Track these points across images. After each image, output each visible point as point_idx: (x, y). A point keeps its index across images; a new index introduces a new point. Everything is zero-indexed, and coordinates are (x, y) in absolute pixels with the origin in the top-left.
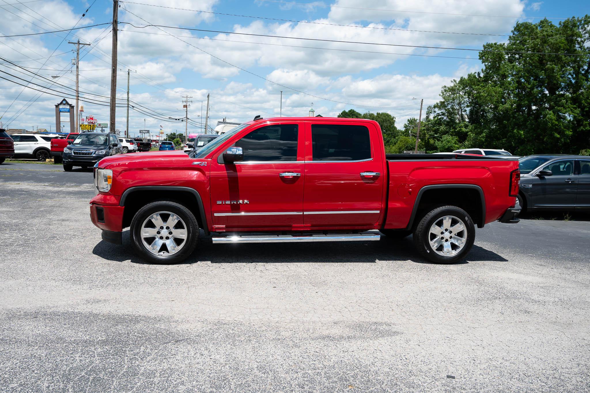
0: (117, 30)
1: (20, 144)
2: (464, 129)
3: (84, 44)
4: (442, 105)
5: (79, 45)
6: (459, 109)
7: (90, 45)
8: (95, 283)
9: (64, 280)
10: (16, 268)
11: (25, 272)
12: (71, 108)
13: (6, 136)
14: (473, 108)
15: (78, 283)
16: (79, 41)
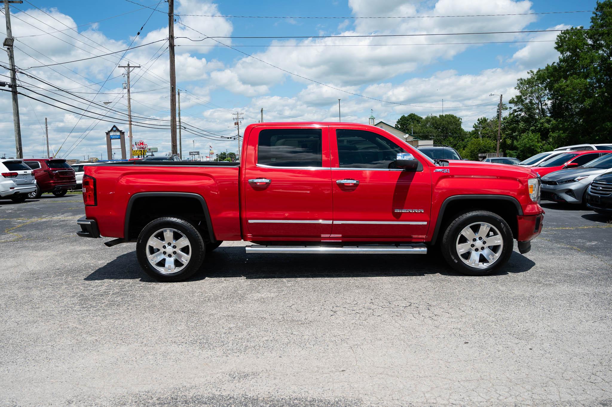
0: (174, 46)
1: (79, 174)
2: (546, 125)
3: (135, 67)
4: (519, 100)
5: (129, 68)
6: (538, 104)
7: (140, 67)
8: (228, 346)
9: (188, 342)
10: (123, 326)
11: (136, 333)
12: (121, 134)
13: (67, 166)
14: (555, 101)
15: (206, 346)
16: (129, 65)
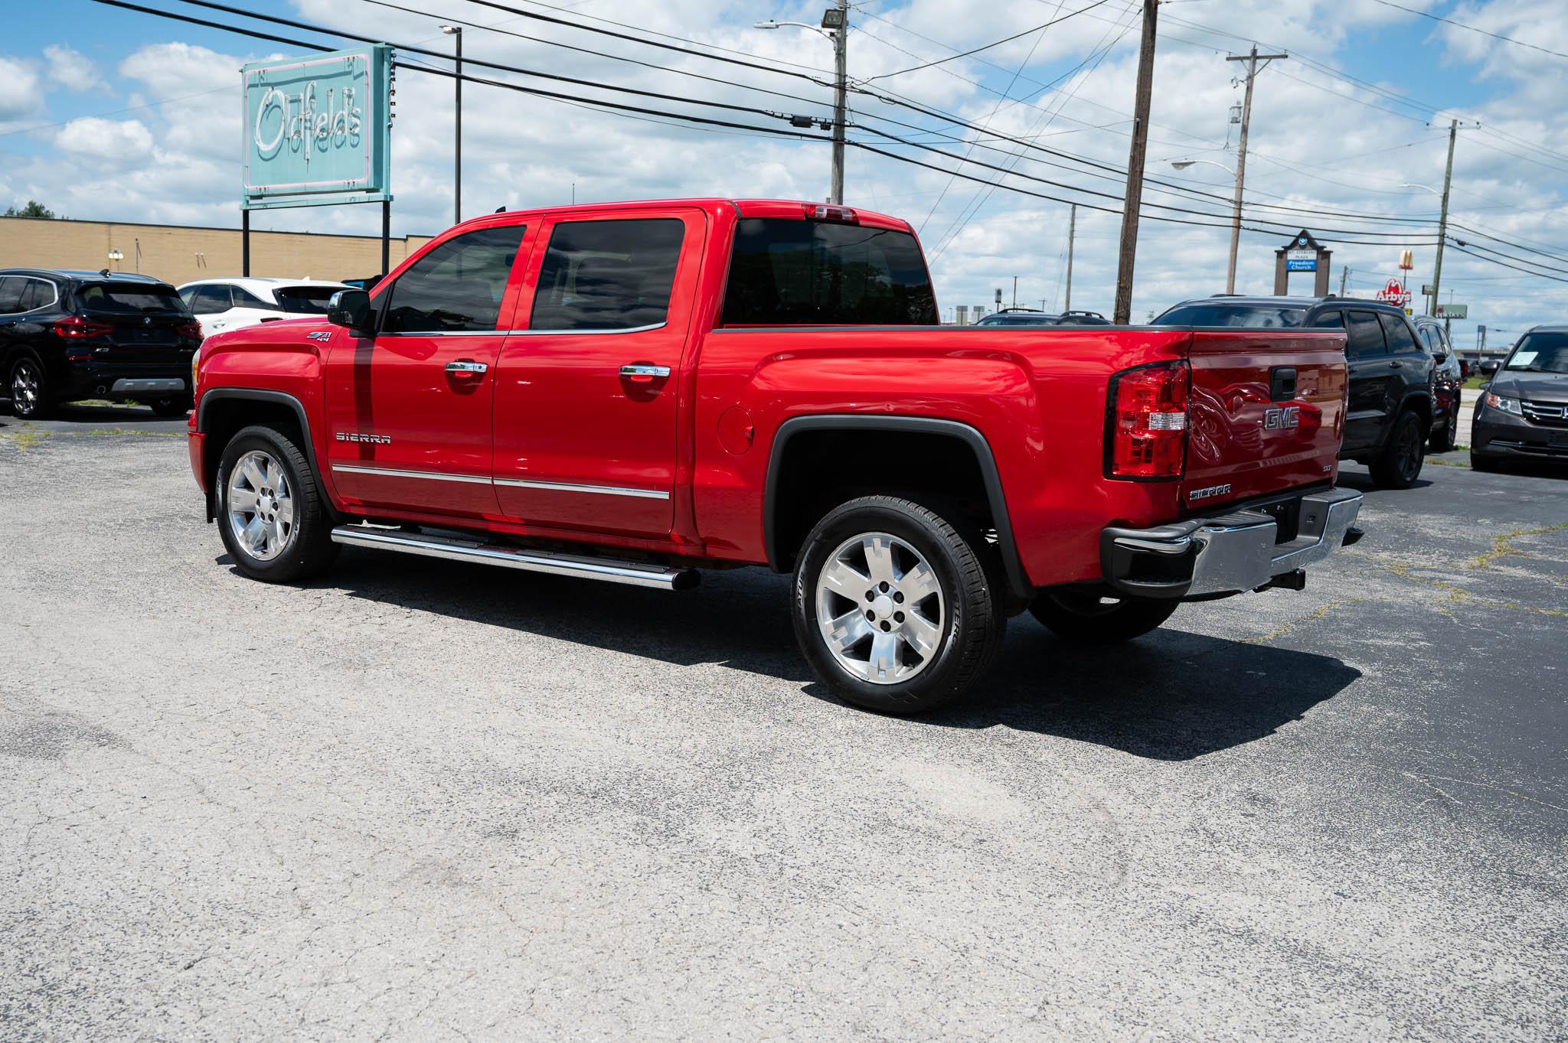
3: (1270, 57)
5: (1254, 62)
7: (1286, 56)
12: (1320, 256)
16: (1255, 51)
